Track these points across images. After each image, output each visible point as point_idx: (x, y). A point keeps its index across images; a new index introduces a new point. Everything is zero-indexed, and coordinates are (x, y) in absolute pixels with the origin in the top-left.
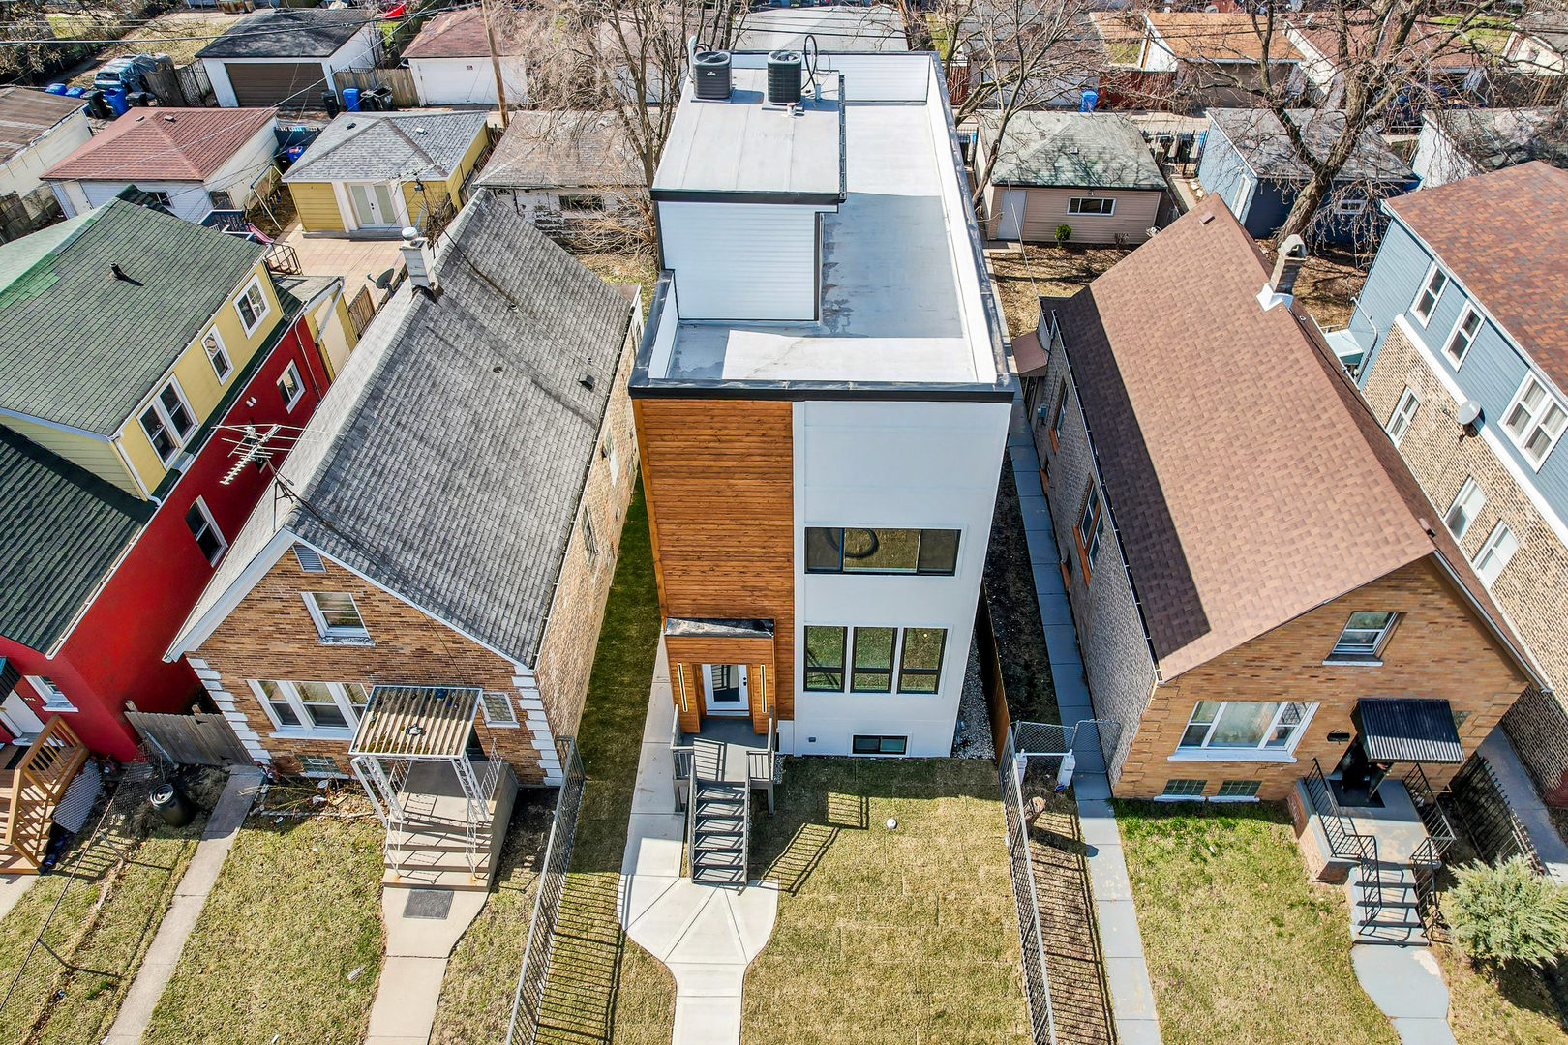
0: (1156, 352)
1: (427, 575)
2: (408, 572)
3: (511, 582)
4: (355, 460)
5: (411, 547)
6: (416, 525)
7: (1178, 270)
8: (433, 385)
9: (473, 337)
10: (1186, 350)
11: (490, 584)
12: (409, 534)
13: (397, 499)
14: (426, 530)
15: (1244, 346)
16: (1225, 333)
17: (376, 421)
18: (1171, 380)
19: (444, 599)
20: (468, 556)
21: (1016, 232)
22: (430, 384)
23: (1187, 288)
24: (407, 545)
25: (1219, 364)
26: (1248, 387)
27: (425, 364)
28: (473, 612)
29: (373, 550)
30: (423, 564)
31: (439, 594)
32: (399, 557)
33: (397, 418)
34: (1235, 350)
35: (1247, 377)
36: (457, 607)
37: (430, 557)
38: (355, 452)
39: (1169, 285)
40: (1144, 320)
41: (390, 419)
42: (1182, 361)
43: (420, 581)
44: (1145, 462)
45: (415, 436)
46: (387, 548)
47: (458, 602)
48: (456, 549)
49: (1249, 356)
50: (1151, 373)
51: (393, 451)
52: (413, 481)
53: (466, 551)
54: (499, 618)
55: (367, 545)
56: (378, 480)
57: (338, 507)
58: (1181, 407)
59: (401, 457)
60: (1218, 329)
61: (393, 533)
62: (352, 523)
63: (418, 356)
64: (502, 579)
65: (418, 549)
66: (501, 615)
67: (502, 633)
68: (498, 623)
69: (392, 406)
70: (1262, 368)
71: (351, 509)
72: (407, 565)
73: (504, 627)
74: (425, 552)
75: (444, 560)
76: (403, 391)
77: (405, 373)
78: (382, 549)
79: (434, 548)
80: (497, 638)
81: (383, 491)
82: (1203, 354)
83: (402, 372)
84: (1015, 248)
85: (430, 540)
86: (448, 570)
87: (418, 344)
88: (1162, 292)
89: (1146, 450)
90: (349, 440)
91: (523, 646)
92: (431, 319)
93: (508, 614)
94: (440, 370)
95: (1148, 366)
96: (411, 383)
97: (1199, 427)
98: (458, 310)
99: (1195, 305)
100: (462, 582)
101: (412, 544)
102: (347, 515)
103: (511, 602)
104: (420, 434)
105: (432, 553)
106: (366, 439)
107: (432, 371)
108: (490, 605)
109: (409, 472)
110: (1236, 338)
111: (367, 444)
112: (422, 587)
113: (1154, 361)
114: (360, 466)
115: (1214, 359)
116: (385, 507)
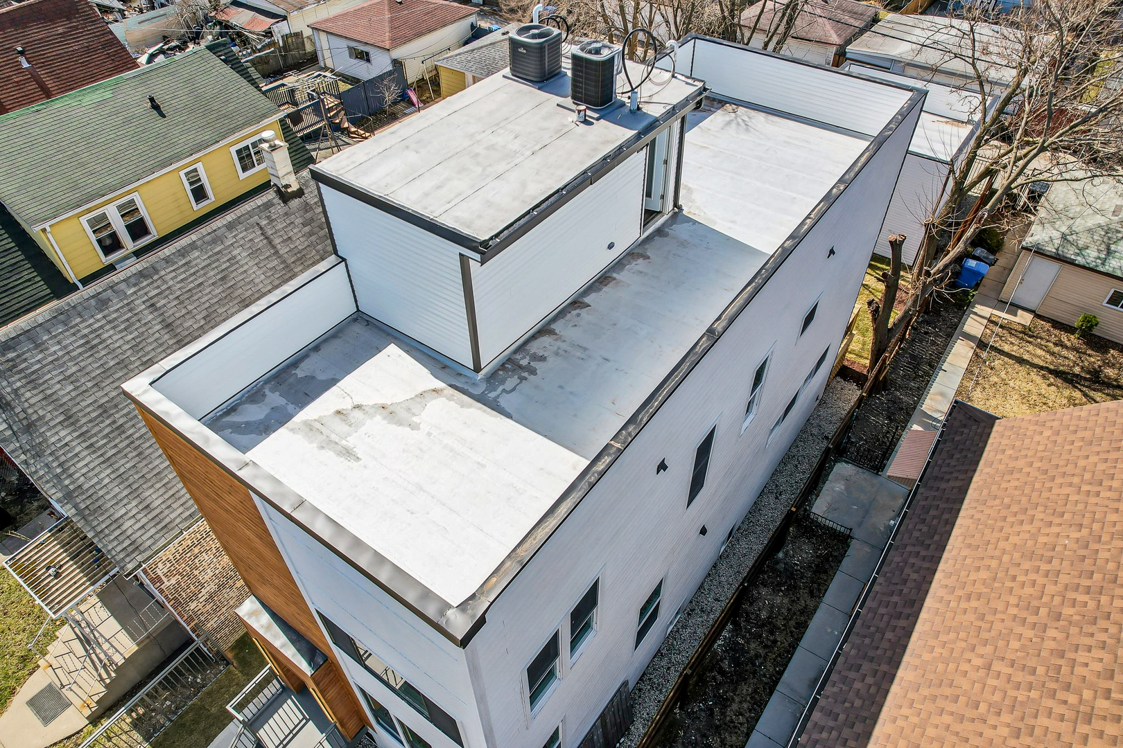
0: (994, 563)
1: (70, 455)
2: (48, 446)
3: (170, 485)
4: (72, 328)
5: (73, 424)
6: (96, 405)
7: (1101, 466)
8: (223, 279)
9: (306, 243)
10: (1028, 590)
11: (141, 481)
12: (81, 410)
13: (93, 375)
14: (105, 411)
15: (1103, 645)
16: (1092, 605)
17: (126, 297)
18: (982, 617)
19: (73, 483)
20: (135, 449)
21: (1033, 301)
22: (219, 277)
23: (1093, 500)
24: (70, 419)
25: (1053, 645)
26: (1062, 718)
27: (230, 256)
28: (100, 503)
29: (22, 415)
30: (74, 444)
31: (71, 476)
32: (49, 429)
33: (155, 300)
34: (1087, 641)
35: (1072, 699)
36: (83, 493)
37: (89, 438)
38: (79, 320)
39: (1076, 480)
40: (1014, 508)
41: (146, 298)
42: (1013, 600)
43: (57, 458)
44: (873, 709)
45: (163, 321)
46: (40, 418)
47: (87, 490)
48: (127, 438)
49: (1098, 667)
50: (969, 588)
51: (125, 329)
52: (127, 362)
53: (138, 443)
54: (126, 517)
55: (18, 410)
56: (86, 352)
57: (15, 366)
58: (964, 667)
59: (130, 337)
60: (1088, 590)
61: (61, 405)
62: (19, 384)
63: (226, 248)
64: (161, 480)
65: (81, 427)
66: (131, 514)
67: (117, 532)
68: (121, 521)
69: (158, 287)
70: (1101, 704)
71: (28, 372)
72: (53, 440)
73: (124, 528)
74: (87, 432)
75: (105, 445)
76: (183, 276)
77: (198, 260)
78: (35, 417)
79: (100, 431)
80: (107, 536)
81: (82, 364)
82: (1043, 611)
83: (195, 259)
84: (1024, 318)
85: (102, 422)
86: (102, 455)
87: (235, 236)
88: (1061, 486)
89: (888, 691)
90: (79, 308)
91: (133, 552)
92: (268, 217)
93: (139, 516)
94: (242, 266)
95: (972, 577)
96: (198, 271)
97: (962, 718)
98: (309, 215)
99: (1085, 532)
100: (108, 471)
101: (78, 421)
102: (17, 377)
103: (152, 506)
104: (170, 321)
105: (95, 435)
106: (101, 311)
107: (232, 265)
108: (125, 501)
109: (129, 353)
110: (1102, 623)
111: (99, 316)
112: (55, 464)
113: (984, 574)
114: (74, 334)
115: (1051, 633)
116: (73, 379)
